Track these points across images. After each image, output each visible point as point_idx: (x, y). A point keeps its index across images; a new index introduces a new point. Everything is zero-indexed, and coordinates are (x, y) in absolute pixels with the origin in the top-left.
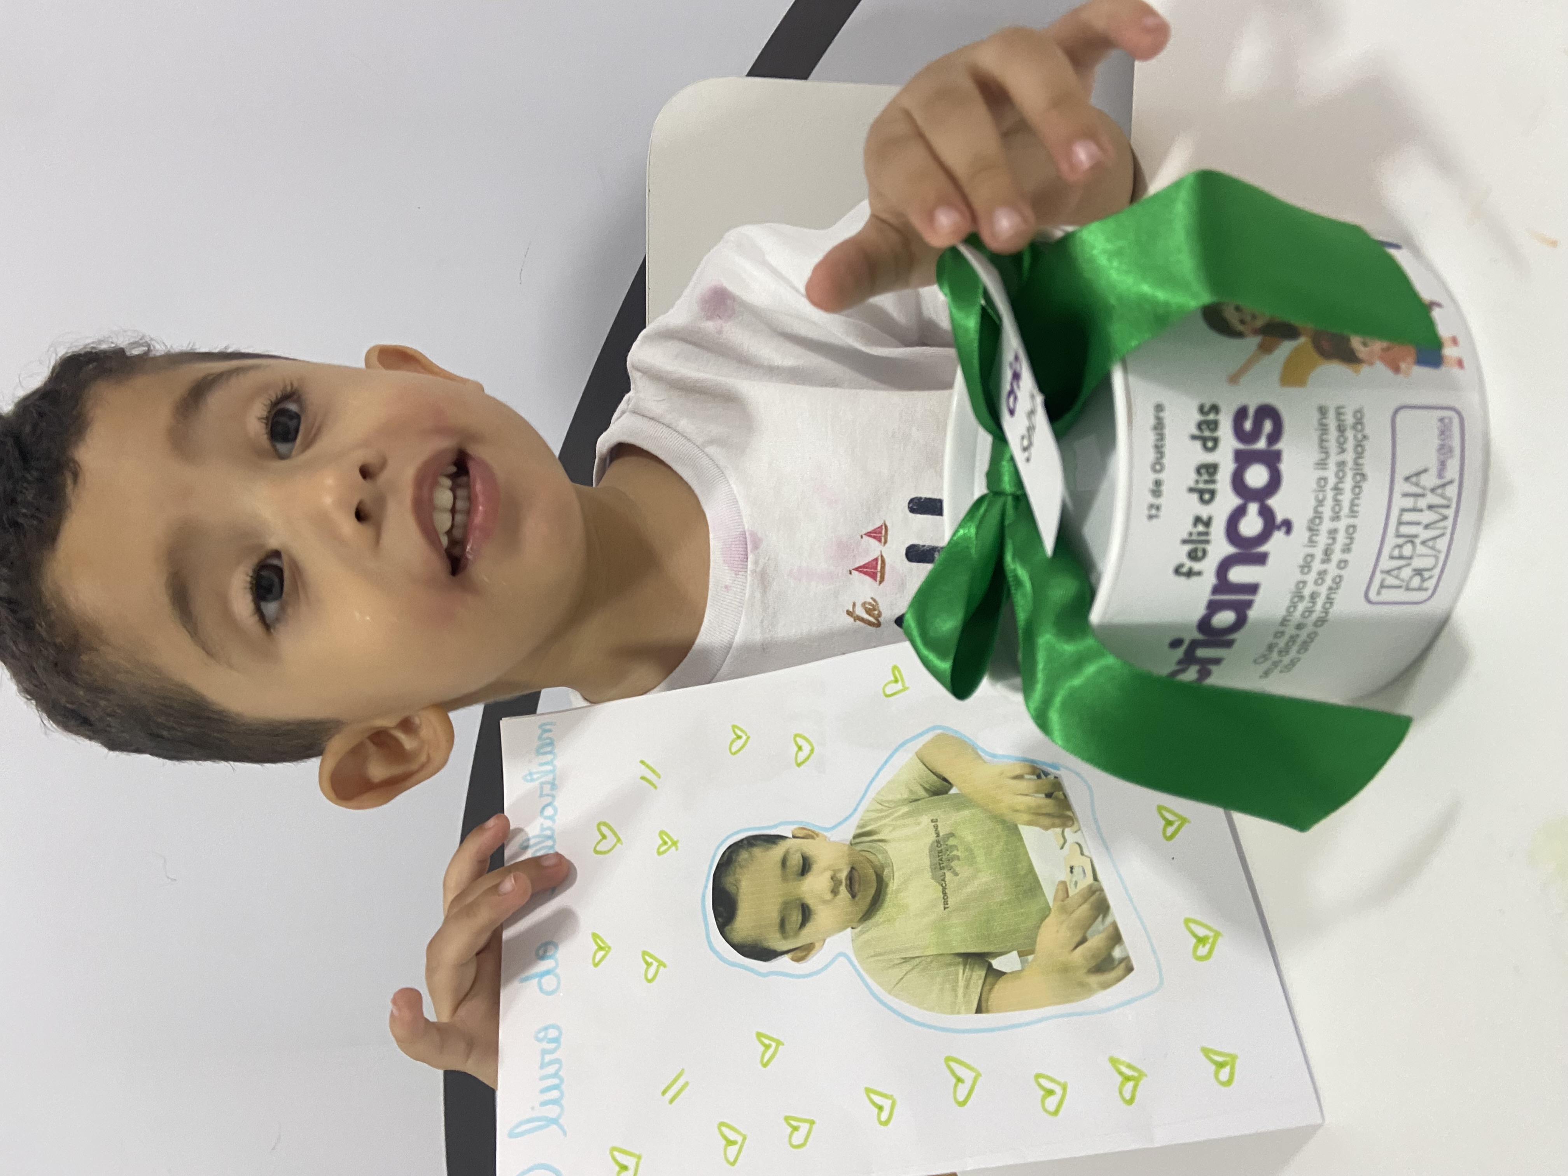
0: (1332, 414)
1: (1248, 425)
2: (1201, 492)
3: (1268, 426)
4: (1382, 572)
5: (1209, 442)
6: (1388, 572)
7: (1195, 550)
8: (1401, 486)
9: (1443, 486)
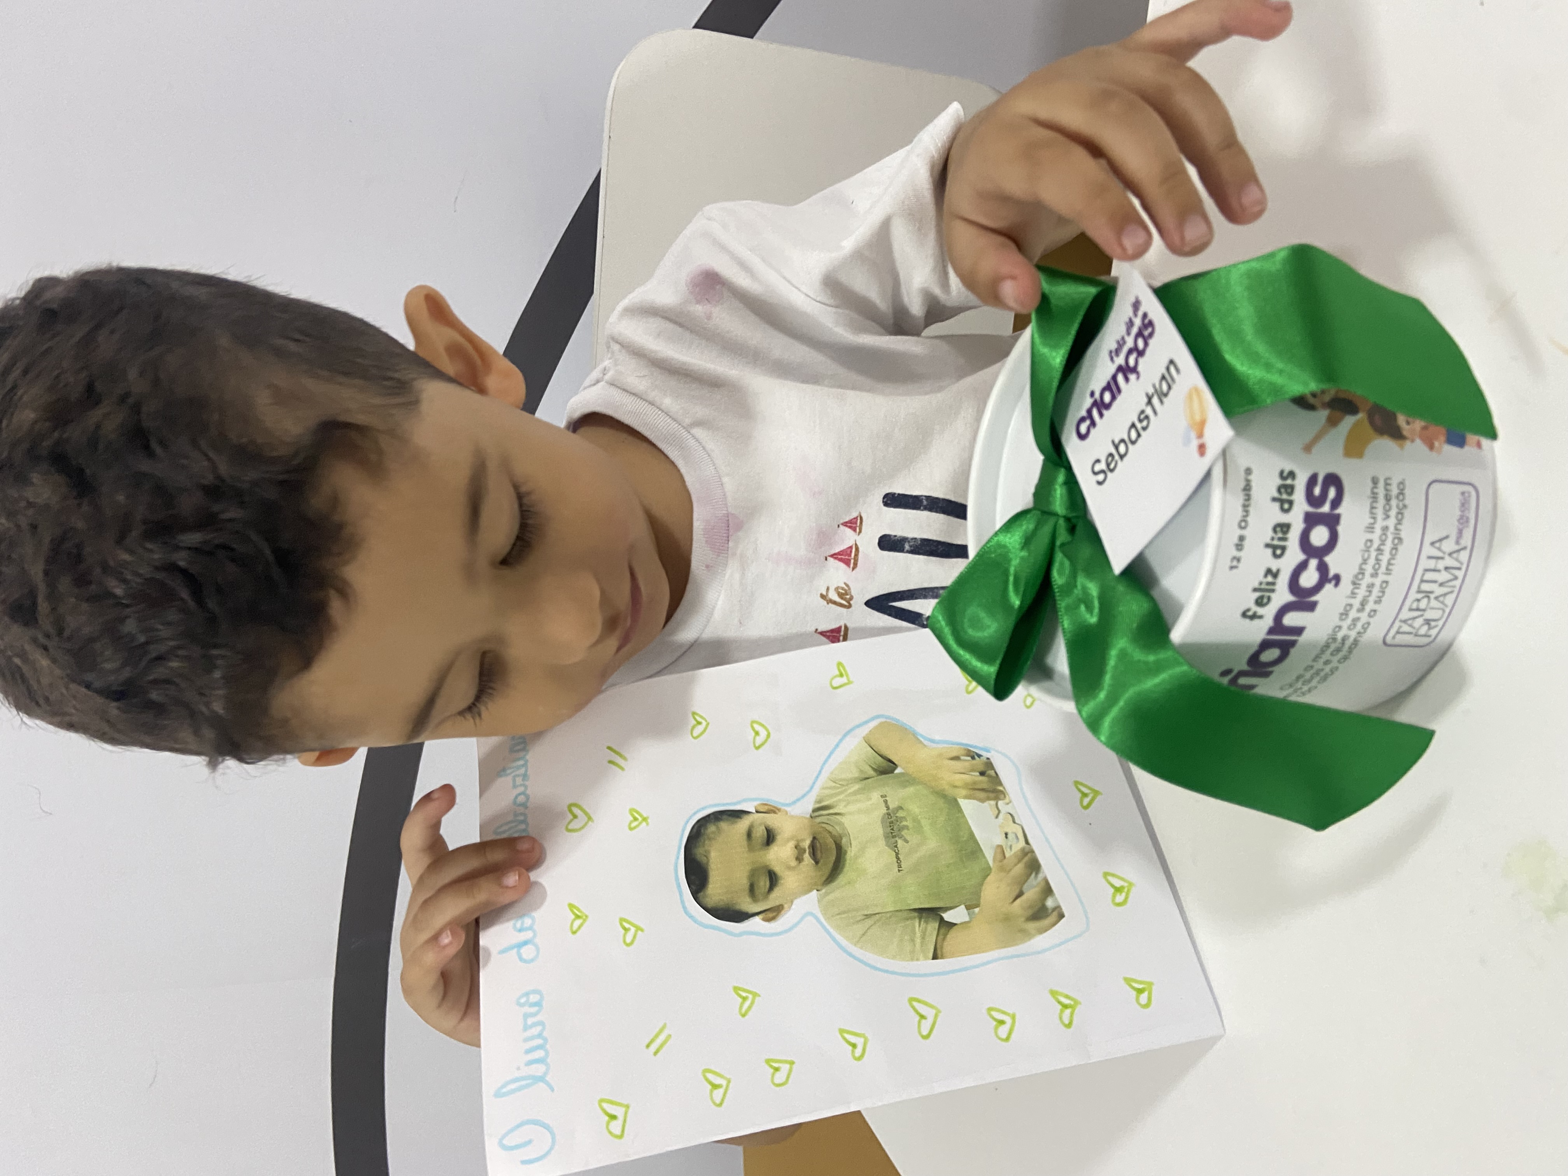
0: (1381, 484)
1: (1317, 491)
2: (1274, 548)
3: (1332, 493)
4: (1401, 621)
5: (1286, 505)
6: (1405, 621)
7: (1262, 597)
8: (1428, 550)
9: (1458, 551)
